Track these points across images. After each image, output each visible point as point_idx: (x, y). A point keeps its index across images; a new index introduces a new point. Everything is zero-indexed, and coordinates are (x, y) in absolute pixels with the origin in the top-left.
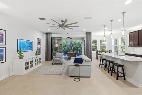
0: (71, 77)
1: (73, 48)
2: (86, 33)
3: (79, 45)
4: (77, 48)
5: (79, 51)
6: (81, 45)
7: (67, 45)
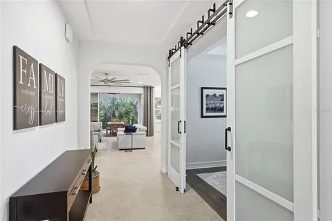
0: (120, 150)
1: (117, 114)
2: (144, 87)
3: (132, 107)
4: (127, 113)
5: (133, 120)
6: (135, 106)
7: (104, 107)
